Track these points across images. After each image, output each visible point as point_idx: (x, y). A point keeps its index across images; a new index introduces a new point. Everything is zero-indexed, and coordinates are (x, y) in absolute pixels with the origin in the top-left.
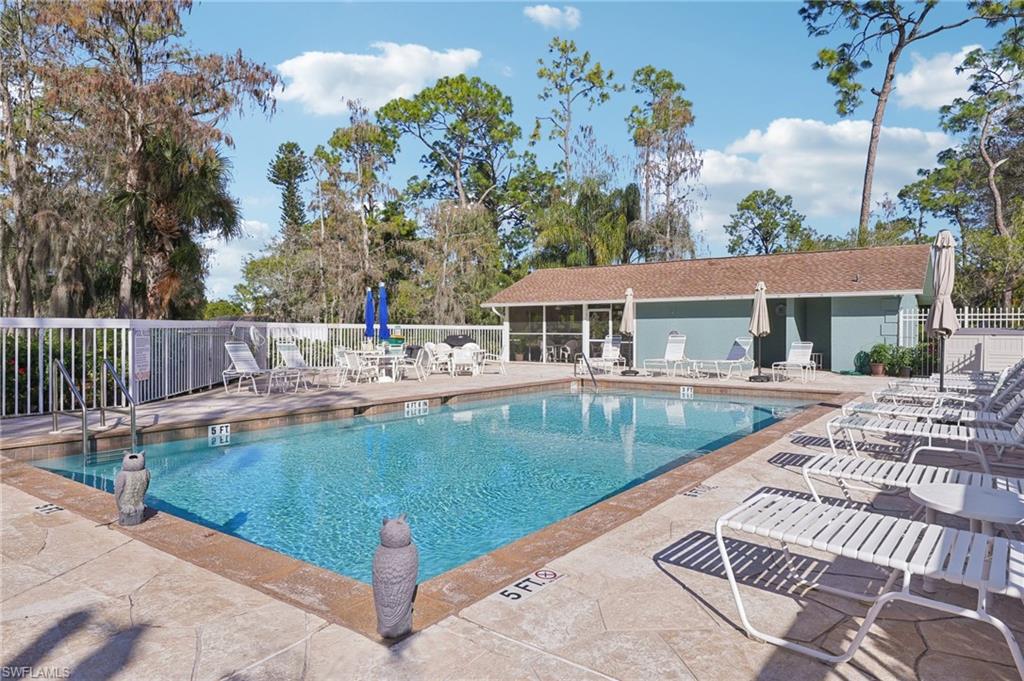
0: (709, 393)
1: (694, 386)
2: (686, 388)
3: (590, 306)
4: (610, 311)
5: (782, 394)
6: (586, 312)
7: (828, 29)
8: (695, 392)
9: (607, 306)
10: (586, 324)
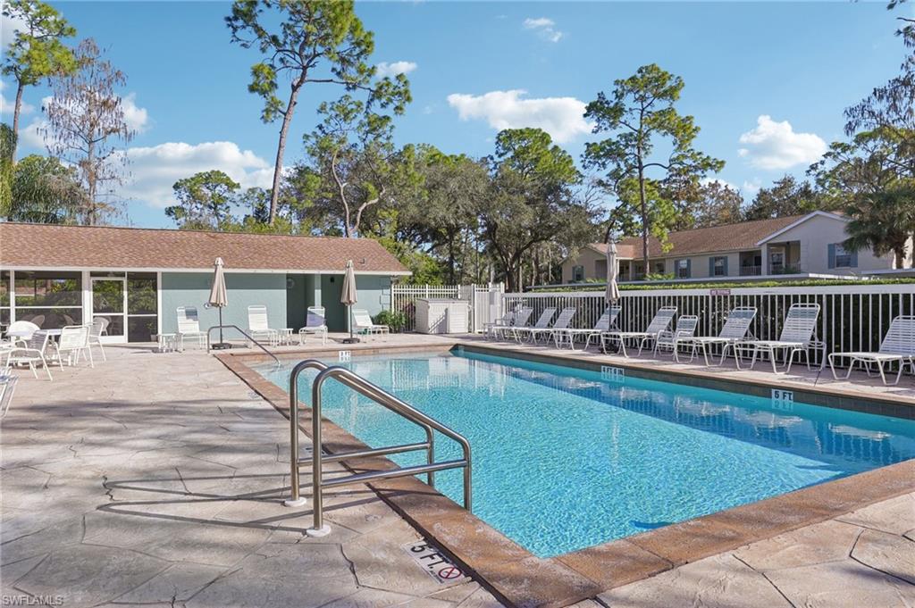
0: (364, 354)
1: (352, 350)
2: (344, 352)
3: (93, 274)
4: (125, 280)
5: (400, 350)
6: (87, 281)
7: (249, 44)
8: (352, 355)
9: (122, 274)
10: (88, 297)
